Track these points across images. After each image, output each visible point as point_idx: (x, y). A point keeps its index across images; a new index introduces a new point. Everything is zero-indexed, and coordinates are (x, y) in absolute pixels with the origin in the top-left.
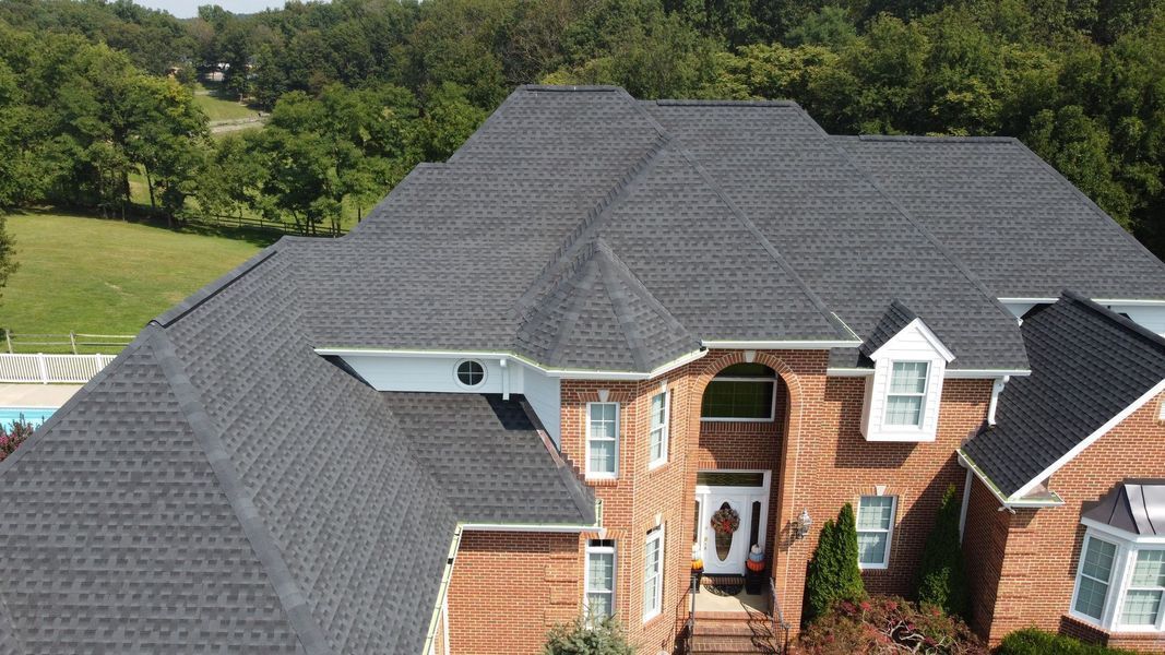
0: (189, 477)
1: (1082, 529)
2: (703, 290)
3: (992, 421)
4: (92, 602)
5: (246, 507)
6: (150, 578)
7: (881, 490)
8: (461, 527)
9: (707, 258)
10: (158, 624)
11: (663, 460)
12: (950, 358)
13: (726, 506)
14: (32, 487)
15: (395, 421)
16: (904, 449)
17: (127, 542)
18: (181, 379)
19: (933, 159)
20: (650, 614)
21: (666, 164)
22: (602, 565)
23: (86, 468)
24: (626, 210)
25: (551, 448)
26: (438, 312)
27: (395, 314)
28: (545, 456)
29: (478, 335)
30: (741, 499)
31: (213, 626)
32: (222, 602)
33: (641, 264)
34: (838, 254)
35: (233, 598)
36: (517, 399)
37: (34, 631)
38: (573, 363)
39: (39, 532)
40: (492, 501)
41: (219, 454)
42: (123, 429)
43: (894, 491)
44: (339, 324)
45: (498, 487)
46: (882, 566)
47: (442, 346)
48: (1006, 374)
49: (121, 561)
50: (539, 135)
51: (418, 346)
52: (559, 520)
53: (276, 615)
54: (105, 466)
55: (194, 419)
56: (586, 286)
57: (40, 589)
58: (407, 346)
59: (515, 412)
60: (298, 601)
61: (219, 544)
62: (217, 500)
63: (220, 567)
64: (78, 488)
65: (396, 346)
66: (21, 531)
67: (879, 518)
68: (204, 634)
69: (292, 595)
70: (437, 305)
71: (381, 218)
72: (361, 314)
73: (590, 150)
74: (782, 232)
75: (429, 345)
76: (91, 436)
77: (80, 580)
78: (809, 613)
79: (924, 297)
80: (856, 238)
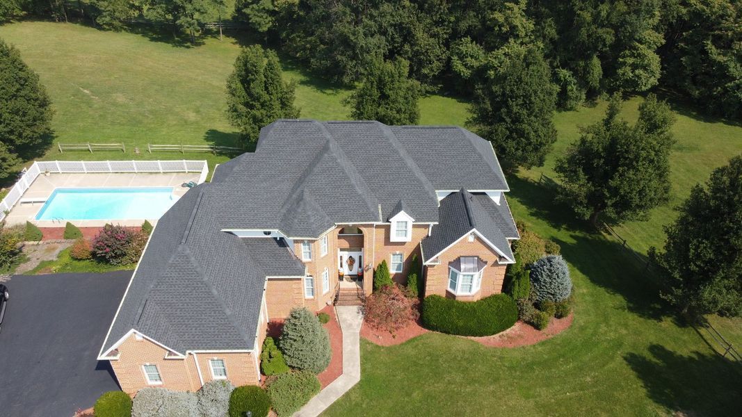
0: (200, 285)
1: (449, 269)
2: (336, 206)
3: (430, 235)
4: (182, 314)
5: (215, 292)
6: (195, 309)
7: (398, 252)
8: (267, 277)
9: (338, 195)
10: (199, 319)
11: (326, 253)
12: (414, 220)
13: (351, 257)
14: (162, 288)
15: (246, 247)
16: (403, 244)
17: (188, 301)
18: (193, 259)
19: (427, 135)
20: (325, 290)
21: (327, 159)
22: (310, 281)
23: (174, 283)
24: (313, 178)
25: (292, 254)
26: (256, 214)
27: (243, 216)
28: (290, 256)
29: (269, 223)
30: (355, 255)
31: (212, 319)
32: (212, 314)
33: (318, 197)
34: (384, 183)
35: (215, 313)
36: (282, 239)
37: (171, 321)
38: (296, 236)
39: (166, 299)
40: (275, 270)
41: (206, 279)
42: (181, 273)
43: (402, 252)
44: (226, 220)
45: (277, 266)
46: (401, 272)
47: (258, 228)
48: (432, 224)
49: (188, 305)
50: (286, 141)
51: (251, 228)
52: (294, 275)
53: (225, 317)
54: (178, 282)
55: (198, 269)
56: (299, 210)
57: (170, 312)
58: (248, 228)
59: (281, 243)
60: (230, 313)
61: (210, 301)
62: (207, 290)
63: (211, 306)
64: (173, 288)
65: (245, 228)
66: (162, 299)
67: (399, 259)
68: (210, 321)
69: (228, 312)
70: (256, 212)
71: (235, 175)
72: (233, 216)
73: (303, 147)
74: (367, 174)
75: (254, 228)
76: (173, 275)
77: (179, 310)
78: (375, 289)
79: (410, 198)
80: (391, 177)
